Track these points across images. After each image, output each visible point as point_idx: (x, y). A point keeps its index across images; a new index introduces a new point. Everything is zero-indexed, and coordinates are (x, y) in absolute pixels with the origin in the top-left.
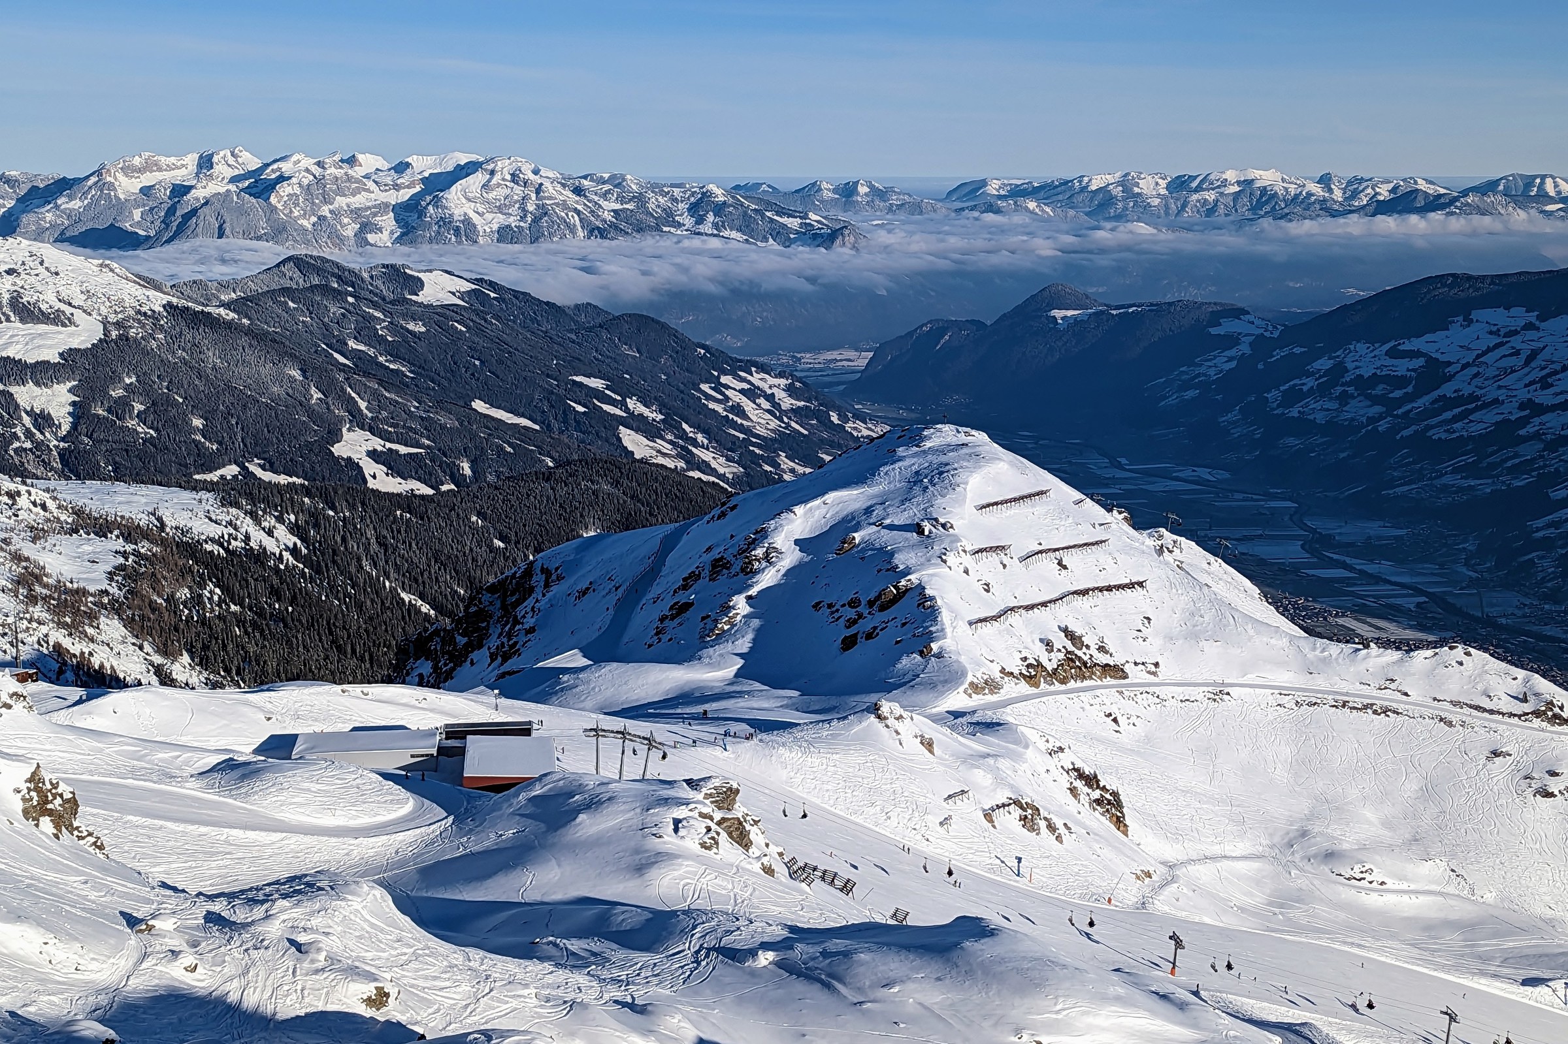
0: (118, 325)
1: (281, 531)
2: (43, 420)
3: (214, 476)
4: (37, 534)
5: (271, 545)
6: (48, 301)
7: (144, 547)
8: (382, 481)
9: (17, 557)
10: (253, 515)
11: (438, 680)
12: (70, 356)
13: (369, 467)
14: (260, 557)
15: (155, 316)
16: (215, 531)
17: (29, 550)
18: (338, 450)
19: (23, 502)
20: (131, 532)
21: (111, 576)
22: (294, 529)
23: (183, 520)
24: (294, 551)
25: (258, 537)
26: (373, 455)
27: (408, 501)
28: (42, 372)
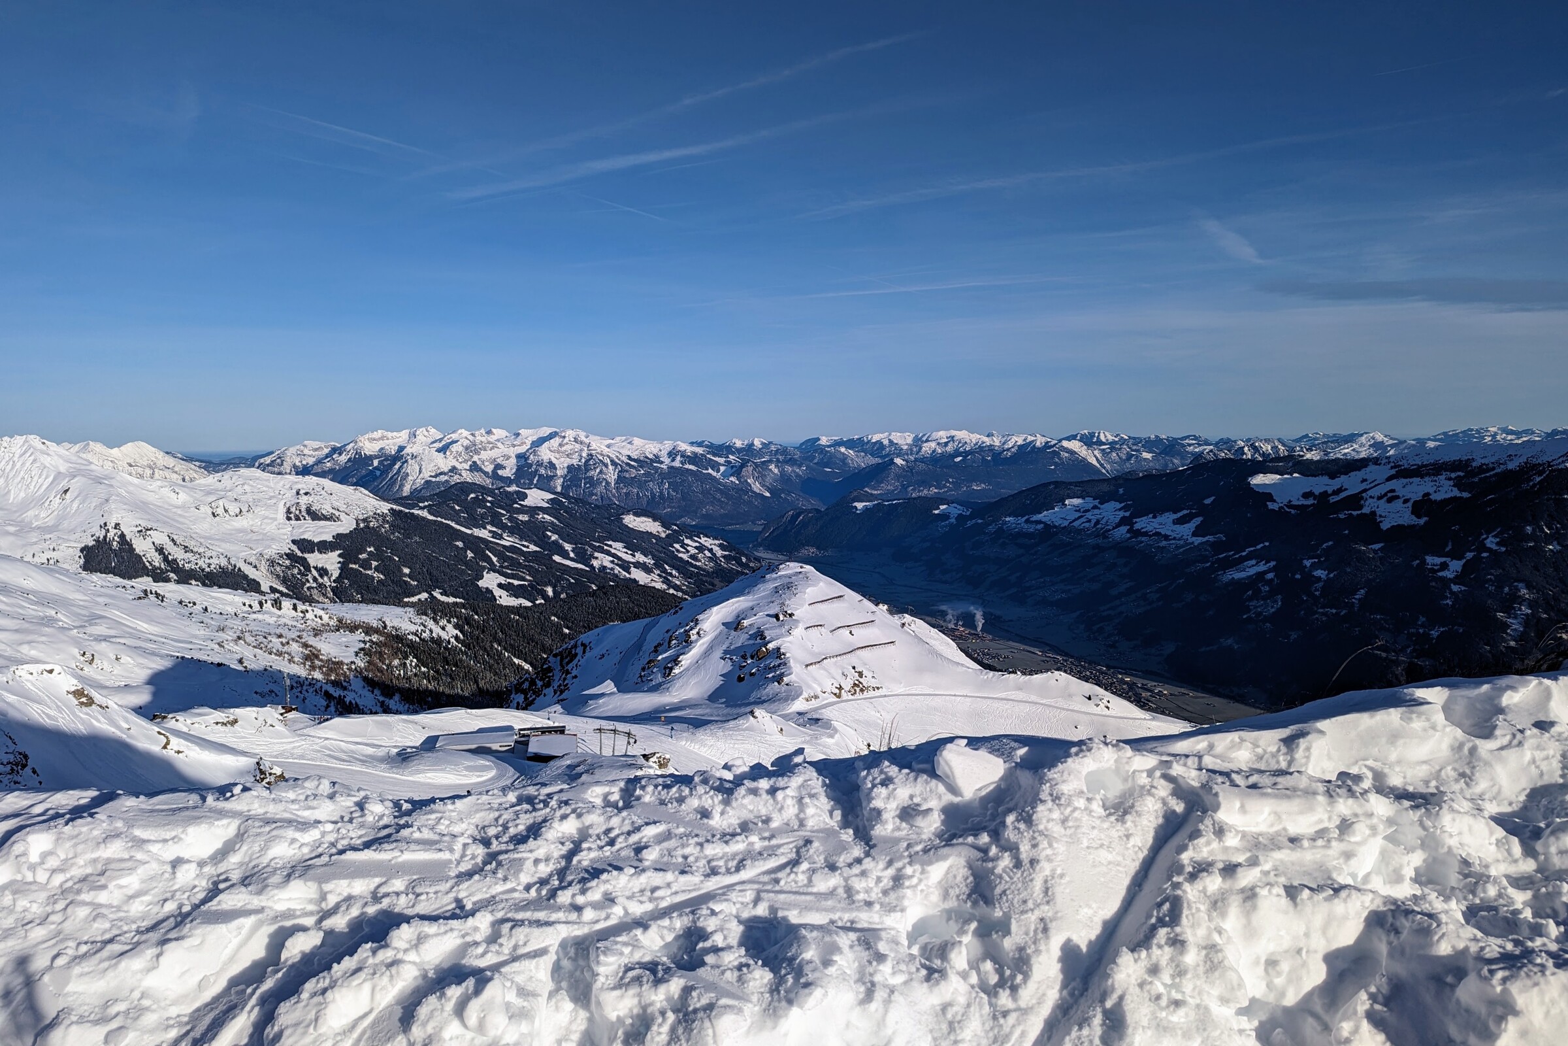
0: (364, 520)
1: (449, 627)
2: (323, 572)
3: (414, 599)
4: (317, 633)
5: (444, 635)
6: (326, 509)
7: (375, 638)
8: (505, 599)
9: (306, 645)
10: (435, 620)
11: (526, 706)
12: (339, 536)
13: (497, 592)
14: (438, 641)
15: (384, 516)
16: (413, 628)
17: (312, 641)
18: (481, 583)
19: (310, 615)
20: (369, 630)
21: (357, 654)
22: (456, 626)
23: (396, 623)
24: (457, 638)
25: (437, 631)
26: (500, 586)
27: (518, 610)
28: (324, 547)
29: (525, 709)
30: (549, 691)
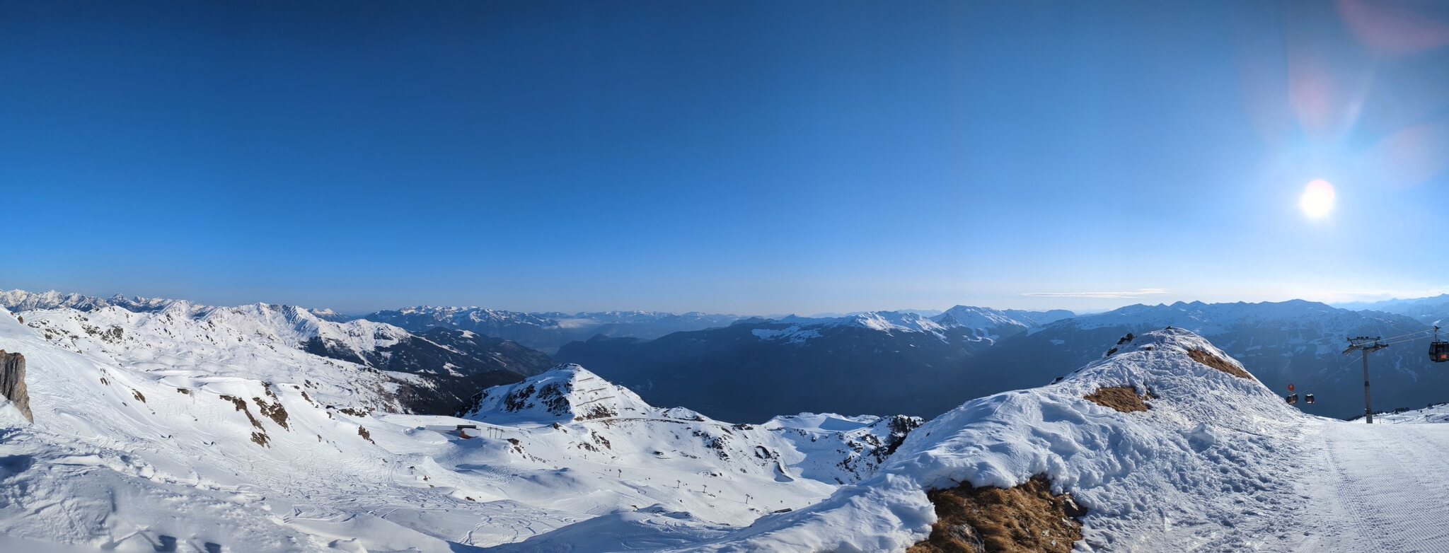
0: (402, 340)
1: (431, 384)
2: (386, 359)
3: (419, 371)
4: (383, 381)
5: (430, 387)
6: (389, 335)
7: (404, 385)
8: (453, 373)
9: (379, 386)
10: (427, 381)
11: (461, 416)
12: (392, 346)
13: (450, 370)
14: (428, 388)
15: (409, 339)
16: (418, 383)
17: (381, 384)
18: (445, 367)
19: (381, 375)
20: (401, 382)
21: (397, 390)
22: (434, 383)
23: (412, 380)
24: (434, 388)
25: (427, 385)
26: (452, 368)
27: (459, 378)
28: (386, 349)
29: (460, 417)
30: (470, 411)
